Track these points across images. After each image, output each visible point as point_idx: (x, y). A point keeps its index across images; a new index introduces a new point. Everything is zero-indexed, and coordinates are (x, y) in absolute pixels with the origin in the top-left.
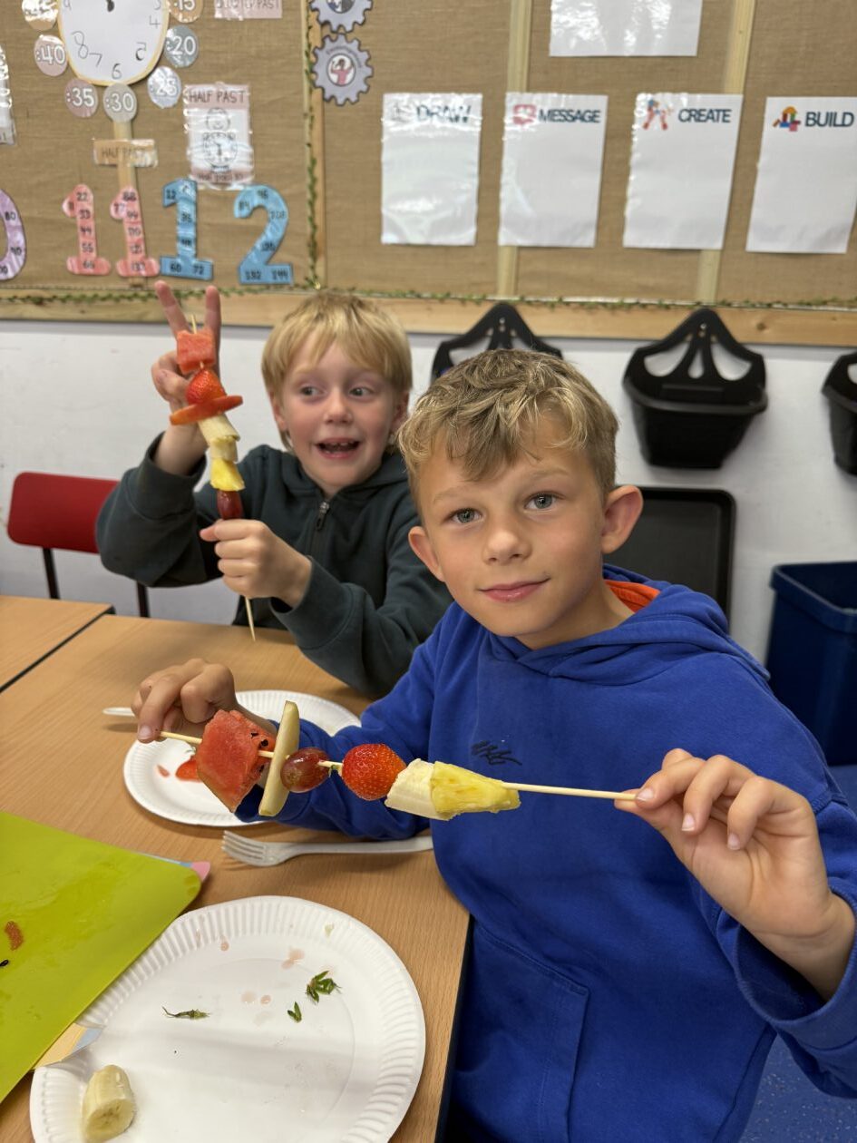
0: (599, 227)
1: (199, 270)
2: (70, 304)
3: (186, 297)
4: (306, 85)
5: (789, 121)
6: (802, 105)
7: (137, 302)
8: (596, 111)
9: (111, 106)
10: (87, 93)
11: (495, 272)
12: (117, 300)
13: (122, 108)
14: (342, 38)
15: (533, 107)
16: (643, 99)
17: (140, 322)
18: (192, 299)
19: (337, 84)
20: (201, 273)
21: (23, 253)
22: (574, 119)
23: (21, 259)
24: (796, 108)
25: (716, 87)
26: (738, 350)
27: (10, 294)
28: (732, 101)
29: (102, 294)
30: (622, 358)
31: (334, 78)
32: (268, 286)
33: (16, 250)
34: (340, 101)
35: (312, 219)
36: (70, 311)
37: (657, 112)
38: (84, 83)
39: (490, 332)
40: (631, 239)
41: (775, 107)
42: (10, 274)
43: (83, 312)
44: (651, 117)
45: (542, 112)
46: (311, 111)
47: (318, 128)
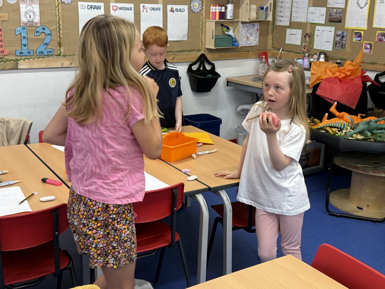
5: (172, 10)
6: (175, 7)
7: (2, 63)
8: (131, 8)
15: (117, 7)
17: (3, 70)
20: (30, 54)
22: (127, 10)
24: (173, 7)
25: (157, 3)
28: (160, 6)
34: (66, 3)
35: (59, 36)
37: (145, 8)
41: (169, 7)
44: (144, 9)
46: (58, 5)
47: (60, 10)
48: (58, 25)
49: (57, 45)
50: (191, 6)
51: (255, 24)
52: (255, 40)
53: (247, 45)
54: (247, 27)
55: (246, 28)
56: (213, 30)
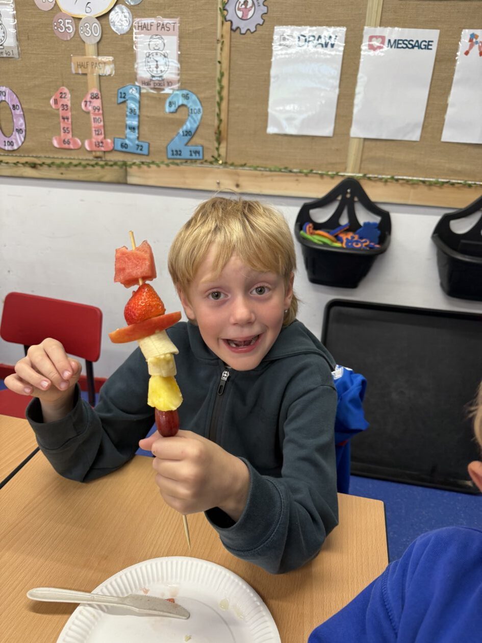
0: (424, 127)
1: (140, 148)
2: (54, 168)
3: (131, 166)
4: (220, 19)
7: (97, 168)
8: (429, 41)
9: (84, 32)
10: (68, 23)
11: (346, 156)
12: (85, 166)
13: (91, 34)
15: (383, 38)
17: (99, 182)
18: (134, 167)
19: (241, 19)
20: (141, 150)
21: (24, 133)
22: (413, 47)
23: (22, 136)
27: (14, 160)
29: (75, 162)
30: (434, 220)
31: (240, 14)
32: (186, 161)
33: (19, 131)
34: (243, 31)
35: (219, 115)
36: (53, 173)
37: (477, 43)
38: (66, 16)
39: (340, 198)
40: (448, 135)
42: (15, 147)
43: (62, 174)
44: (471, 47)
45: (389, 41)
46: (223, 38)
47: (226, 50)
49: (213, 137)
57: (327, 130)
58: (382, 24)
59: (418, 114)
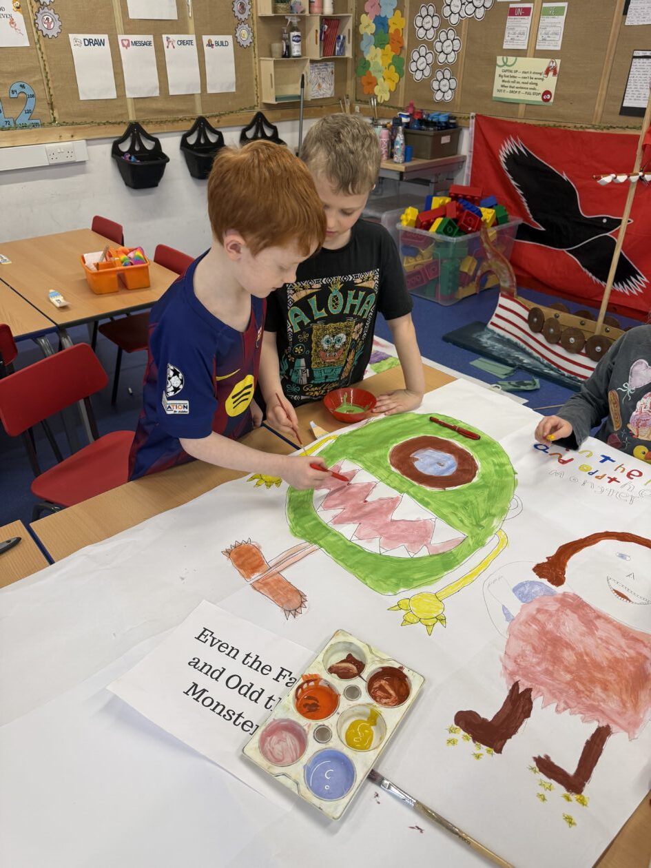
0: (160, 88)
1: (8, 123)
4: (34, 30)
5: (210, 44)
6: (214, 38)
8: (150, 41)
11: (127, 109)
14: (46, 8)
15: (129, 41)
16: (164, 36)
19: (47, 29)
22: (144, 45)
24: (212, 39)
25: (186, 32)
26: (214, 131)
28: (192, 37)
30: (179, 138)
37: (170, 41)
39: (131, 135)
40: (172, 92)
41: (205, 39)
44: (169, 43)
45: (132, 42)
46: (38, 40)
47: (43, 49)
48: (44, 75)
49: (47, 107)
50: (237, 35)
51: (328, 63)
52: (330, 89)
53: (320, 97)
54: (318, 69)
55: (316, 70)
56: (271, 75)
57: (113, 95)
58: (126, 33)
59: (155, 81)
